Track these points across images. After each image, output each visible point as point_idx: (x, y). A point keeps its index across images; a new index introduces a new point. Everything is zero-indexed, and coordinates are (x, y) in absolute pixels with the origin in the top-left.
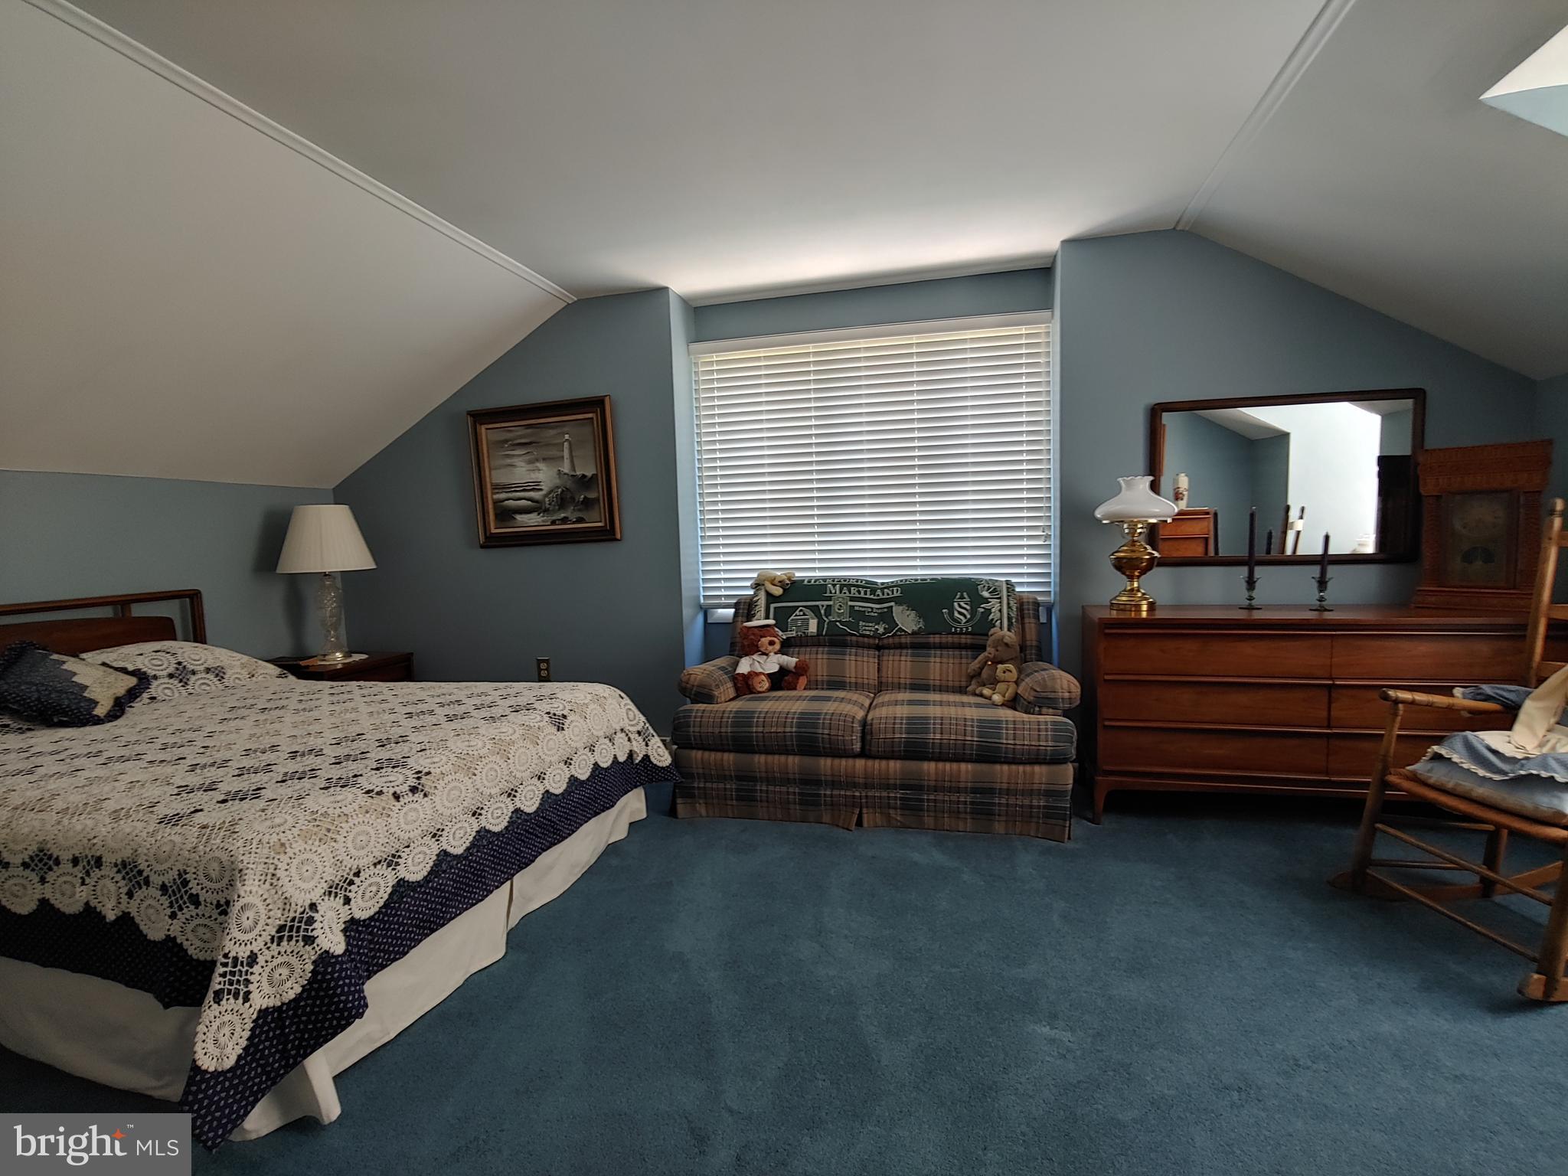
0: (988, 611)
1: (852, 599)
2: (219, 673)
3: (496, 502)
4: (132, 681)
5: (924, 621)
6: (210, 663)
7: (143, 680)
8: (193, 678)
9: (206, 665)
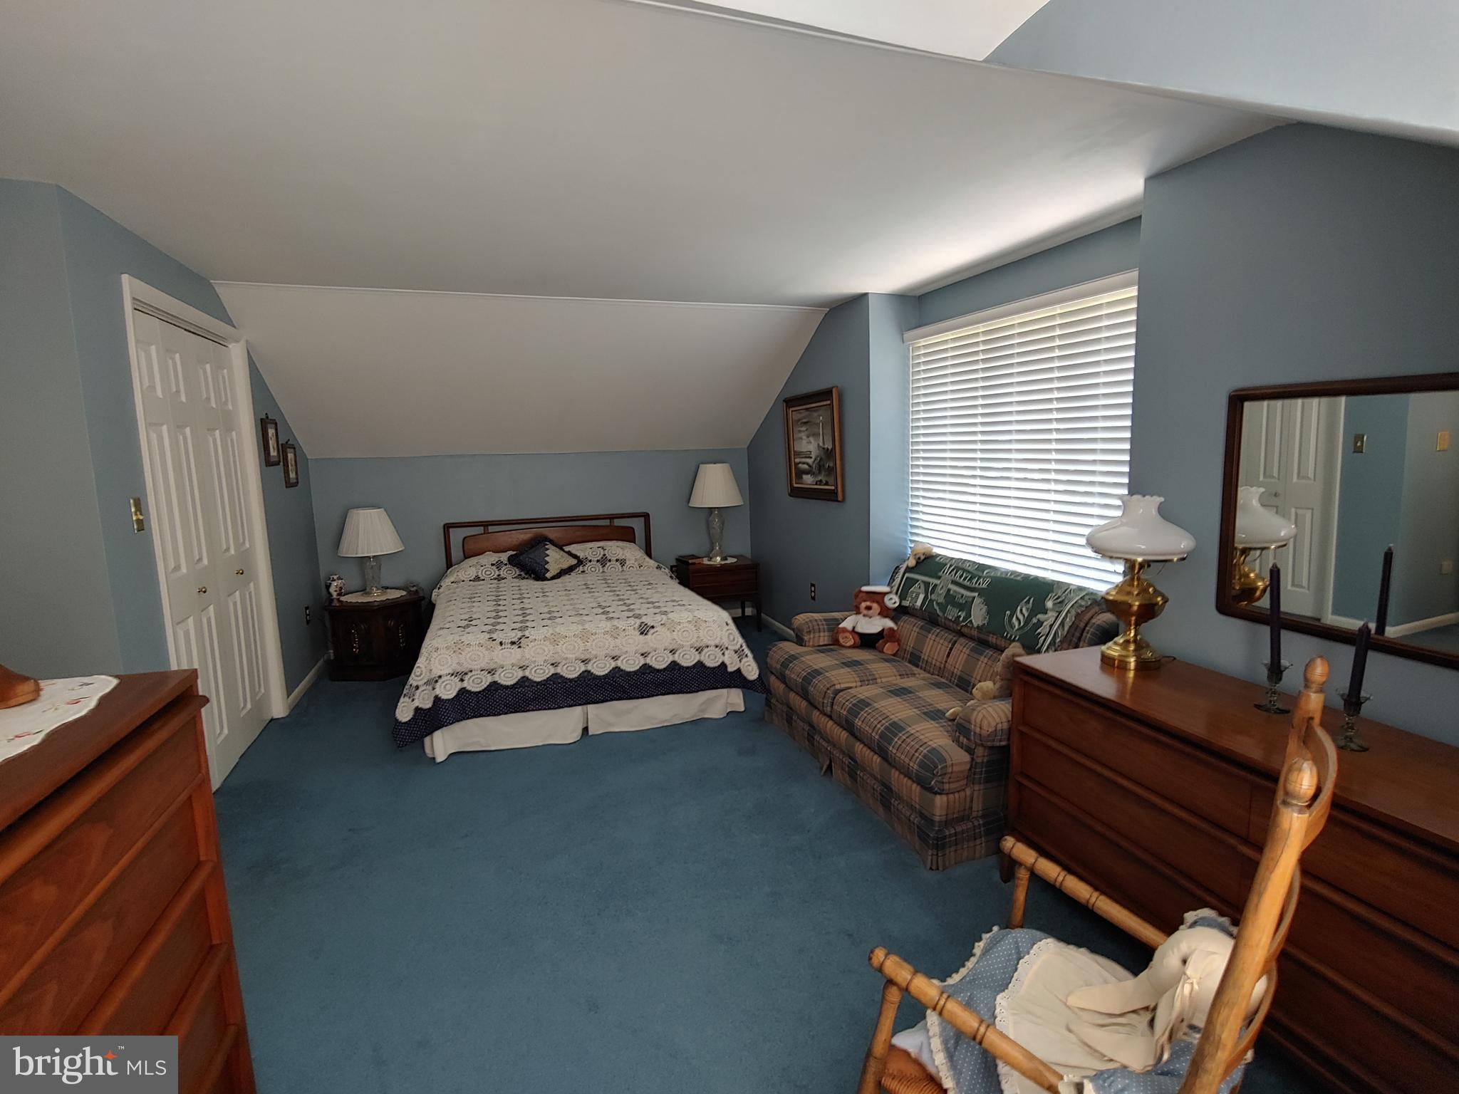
0: (1040, 623)
1: (954, 582)
2: (622, 562)
3: (796, 464)
4: (574, 562)
5: (989, 619)
6: (620, 557)
7: (580, 562)
8: (608, 564)
9: (617, 558)
